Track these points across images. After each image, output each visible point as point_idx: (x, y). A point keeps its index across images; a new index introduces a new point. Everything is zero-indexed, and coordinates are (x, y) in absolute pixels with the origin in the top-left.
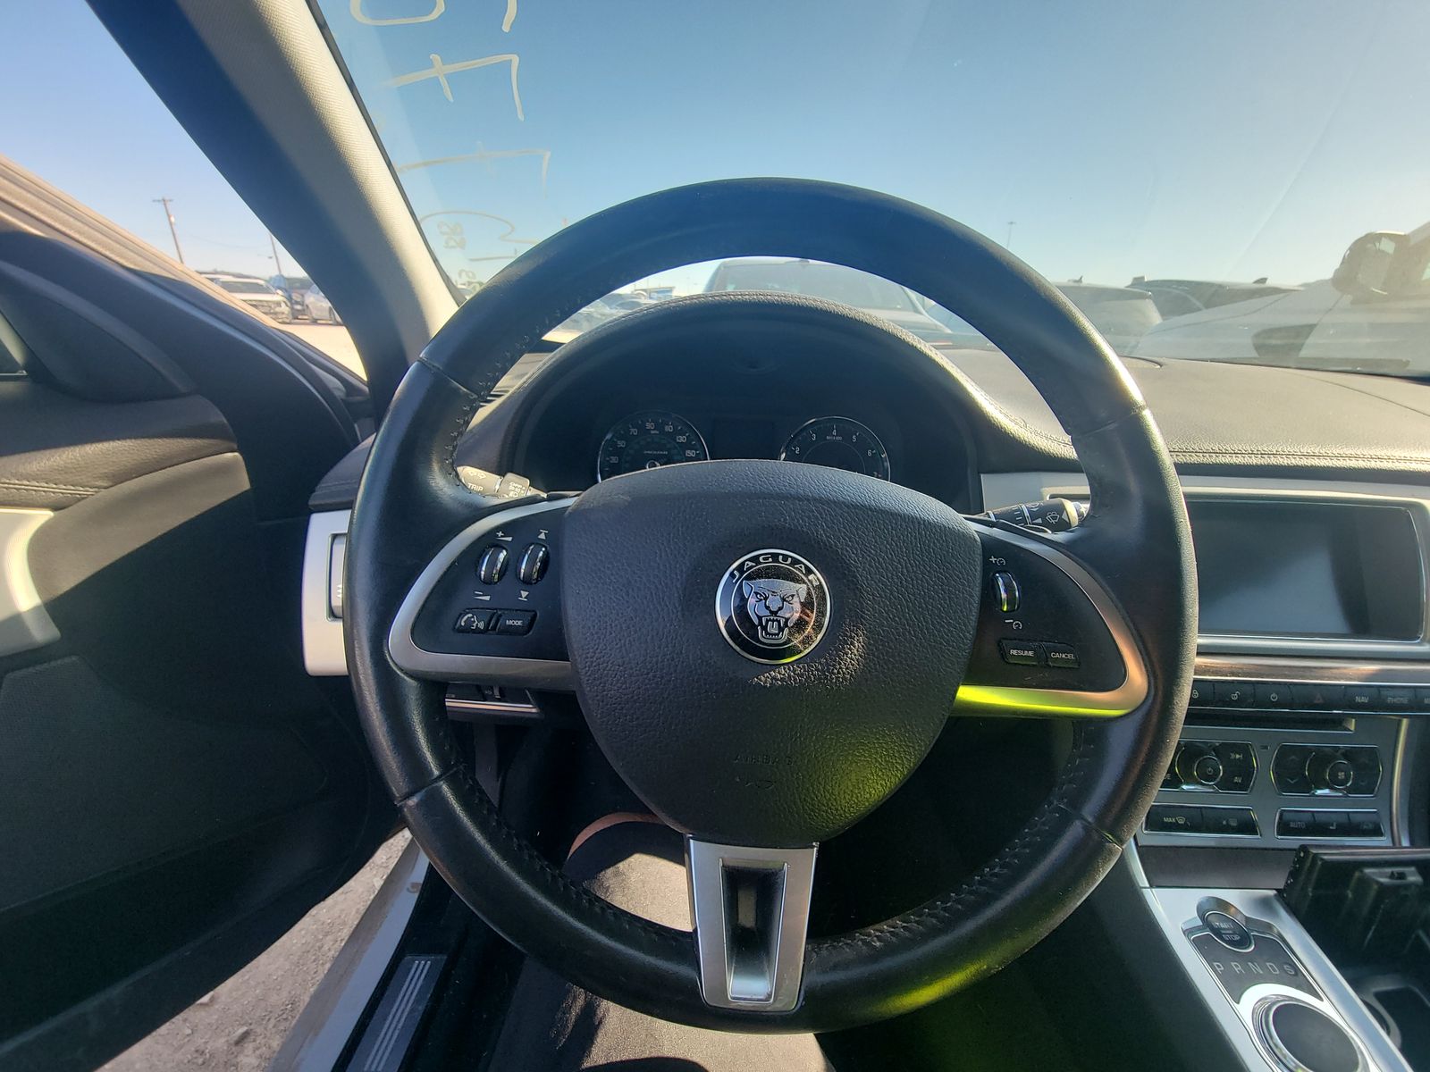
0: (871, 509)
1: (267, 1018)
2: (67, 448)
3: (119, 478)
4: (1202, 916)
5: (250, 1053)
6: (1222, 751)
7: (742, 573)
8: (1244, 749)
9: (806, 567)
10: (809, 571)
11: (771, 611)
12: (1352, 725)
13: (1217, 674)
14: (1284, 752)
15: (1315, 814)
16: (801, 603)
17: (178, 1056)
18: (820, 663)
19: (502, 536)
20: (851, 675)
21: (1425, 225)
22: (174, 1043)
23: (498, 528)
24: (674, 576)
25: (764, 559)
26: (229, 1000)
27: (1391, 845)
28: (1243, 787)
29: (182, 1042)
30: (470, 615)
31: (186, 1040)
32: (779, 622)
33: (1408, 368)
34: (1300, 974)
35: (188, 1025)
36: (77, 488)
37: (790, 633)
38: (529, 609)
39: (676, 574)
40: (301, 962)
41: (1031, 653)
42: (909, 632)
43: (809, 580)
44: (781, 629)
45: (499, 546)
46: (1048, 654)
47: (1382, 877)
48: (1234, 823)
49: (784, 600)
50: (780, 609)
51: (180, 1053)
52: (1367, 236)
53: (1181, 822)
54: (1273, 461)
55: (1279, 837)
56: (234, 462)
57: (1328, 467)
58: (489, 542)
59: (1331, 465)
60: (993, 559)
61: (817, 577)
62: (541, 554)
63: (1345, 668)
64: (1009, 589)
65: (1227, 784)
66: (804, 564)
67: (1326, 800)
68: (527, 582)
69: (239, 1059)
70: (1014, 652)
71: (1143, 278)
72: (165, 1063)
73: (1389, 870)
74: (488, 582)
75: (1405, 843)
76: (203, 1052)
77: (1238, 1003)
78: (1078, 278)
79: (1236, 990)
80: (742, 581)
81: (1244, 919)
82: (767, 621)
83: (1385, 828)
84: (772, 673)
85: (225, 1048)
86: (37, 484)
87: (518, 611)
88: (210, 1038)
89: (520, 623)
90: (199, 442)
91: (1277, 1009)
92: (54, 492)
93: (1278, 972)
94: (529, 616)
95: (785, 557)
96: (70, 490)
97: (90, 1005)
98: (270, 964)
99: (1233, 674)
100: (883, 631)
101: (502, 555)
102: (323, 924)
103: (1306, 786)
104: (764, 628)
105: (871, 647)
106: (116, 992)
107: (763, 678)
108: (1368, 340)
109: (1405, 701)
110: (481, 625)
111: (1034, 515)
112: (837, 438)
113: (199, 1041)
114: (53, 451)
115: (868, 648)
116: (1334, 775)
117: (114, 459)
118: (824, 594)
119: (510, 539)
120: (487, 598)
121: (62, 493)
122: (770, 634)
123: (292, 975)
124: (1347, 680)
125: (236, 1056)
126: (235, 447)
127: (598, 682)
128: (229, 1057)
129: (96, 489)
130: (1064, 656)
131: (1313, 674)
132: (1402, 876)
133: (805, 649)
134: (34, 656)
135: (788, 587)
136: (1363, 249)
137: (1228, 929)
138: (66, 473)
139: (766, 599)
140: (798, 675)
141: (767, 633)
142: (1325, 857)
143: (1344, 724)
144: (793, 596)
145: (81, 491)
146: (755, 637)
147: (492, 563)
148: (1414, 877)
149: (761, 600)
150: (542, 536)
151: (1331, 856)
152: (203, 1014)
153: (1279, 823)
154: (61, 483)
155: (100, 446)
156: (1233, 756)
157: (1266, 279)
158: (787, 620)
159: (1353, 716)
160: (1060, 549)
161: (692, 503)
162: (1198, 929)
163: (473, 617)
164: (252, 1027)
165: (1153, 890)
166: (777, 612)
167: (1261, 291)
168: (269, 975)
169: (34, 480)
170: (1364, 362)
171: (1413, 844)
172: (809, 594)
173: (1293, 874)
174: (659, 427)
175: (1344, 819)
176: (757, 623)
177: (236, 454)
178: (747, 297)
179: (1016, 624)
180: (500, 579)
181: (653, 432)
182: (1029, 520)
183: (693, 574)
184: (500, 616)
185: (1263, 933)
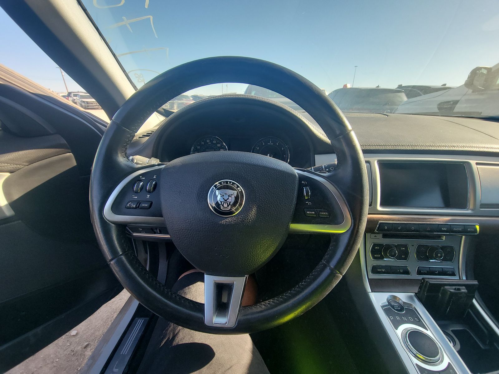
0: (260, 166)
1: (95, 339)
2: (13, 153)
3: (31, 162)
4: (388, 302)
5: (89, 351)
6: (398, 247)
7: (216, 188)
8: (406, 246)
9: (237, 185)
10: (238, 187)
11: (225, 200)
12: (444, 238)
13: (393, 221)
14: (420, 247)
15: (430, 268)
16: (235, 197)
17: (65, 352)
18: (242, 217)
19: (141, 177)
20: (252, 220)
21: (498, 64)
22: (64, 348)
23: (140, 175)
24: (194, 189)
25: (223, 183)
26: (83, 334)
27: (459, 279)
28: (405, 259)
29: (67, 348)
30: (130, 203)
31: (68, 347)
32: (227, 203)
33: (481, 115)
34: (421, 321)
35: (69, 342)
36: (18, 165)
37: (231, 207)
38: (150, 201)
39: (195, 188)
40: (106, 321)
41: (314, 213)
42: (272, 206)
43: (238, 190)
44: (228, 206)
45: (141, 181)
46: (319, 213)
47: (452, 290)
48: (401, 271)
49: (229, 196)
50: (228, 199)
51: (66, 351)
52: (477, 68)
53: (383, 271)
54: (415, 148)
55: (417, 276)
56: (70, 156)
57: (435, 150)
58: (137, 179)
59: (436, 149)
60: (303, 182)
61: (241, 188)
62: (154, 183)
63: (438, 218)
64: (307, 192)
65: (399, 258)
66: (236, 184)
67: (434, 263)
68: (149, 192)
69: (85, 353)
70: (308, 212)
71: (402, 85)
72: (61, 355)
73: (454, 287)
74: (136, 192)
75: (464, 278)
76: (74, 351)
77: (397, 330)
78: (377, 86)
79: (396, 325)
80: (216, 190)
81: (403, 302)
82: (224, 203)
83: (457, 273)
84: (226, 220)
85: (81, 349)
86: (4, 165)
87: (146, 202)
88: (76, 346)
89: (147, 205)
90: (58, 150)
91: (410, 332)
92: (10, 167)
93: (413, 320)
94: (150, 203)
95: (230, 182)
96: (15, 166)
97: (30, 334)
98: (96, 322)
99: (399, 221)
100: (263, 206)
101: (141, 184)
102: (113, 309)
103: (427, 259)
104: (223, 205)
105: (258, 211)
106: (39, 330)
107: (223, 222)
108: (465, 105)
109: (460, 229)
110: (134, 206)
111: (326, 168)
112: (272, 144)
113: (72, 348)
114: (9, 154)
115: (257, 211)
116: (437, 255)
117: (29, 156)
118: (243, 194)
119: (144, 178)
120: (136, 197)
121: (13, 167)
122: (225, 207)
123: (103, 326)
124: (439, 222)
125: (84, 352)
126: (70, 151)
127: (171, 224)
128: (82, 352)
129: (24, 166)
130: (324, 213)
131: (427, 220)
132: (459, 289)
133: (236, 212)
134: (7, 220)
135: (230, 192)
136: (475, 73)
137: (397, 306)
138: (13, 161)
139: (223, 196)
140: (234, 220)
141: (224, 207)
142: (430, 282)
143: (441, 238)
144: (232, 195)
145: (19, 166)
146: (220, 208)
147: (138, 186)
148: (464, 290)
149: (221, 196)
150: (155, 177)
151: (432, 282)
152: (74, 338)
153: (417, 271)
154: (12, 164)
155: (24, 151)
156: (402, 249)
157: (446, 84)
158: (230, 203)
159: (444, 235)
160: (325, 178)
161: (201, 165)
162: (386, 306)
163: (131, 204)
164: (90, 342)
165: (372, 293)
166: (227, 200)
167: (444, 88)
168: (96, 326)
169: (3, 163)
170: (465, 113)
171: (467, 279)
172: (238, 194)
173: (420, 288)
174: (211, 141)
175: (441, 270)
176: (220, 203)
177: (71, 153)
178: (232, 96)
179: (309, 203)
180: (140, 191)
181: (209, 143)
182: (324, 169)
183: (200, 188)
184: (140, 203)
185: (409, 307)
